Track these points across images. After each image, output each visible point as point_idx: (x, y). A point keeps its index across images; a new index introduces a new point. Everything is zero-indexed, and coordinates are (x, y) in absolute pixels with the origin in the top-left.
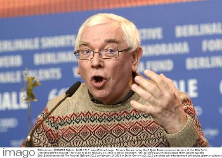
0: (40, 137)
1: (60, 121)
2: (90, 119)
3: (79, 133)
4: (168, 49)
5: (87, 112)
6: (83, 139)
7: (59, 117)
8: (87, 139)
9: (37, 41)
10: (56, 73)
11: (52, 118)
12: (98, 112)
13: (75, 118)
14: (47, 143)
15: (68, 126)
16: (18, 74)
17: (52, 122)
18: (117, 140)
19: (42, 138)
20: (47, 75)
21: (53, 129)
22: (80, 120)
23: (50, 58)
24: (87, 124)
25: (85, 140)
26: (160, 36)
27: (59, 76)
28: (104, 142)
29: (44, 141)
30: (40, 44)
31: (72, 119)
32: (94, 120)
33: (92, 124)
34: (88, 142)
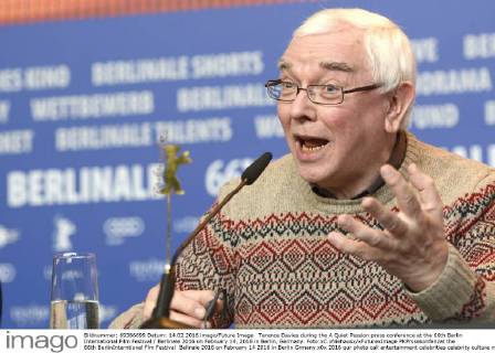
0: (198, 261)
1: (243, 230)
2: (307, 228)
3: (282, 254)
4: (448, 81)
5: (300, 213)
6: (289, 268)
7: (241, 222)
8: (297, 268)
9: (183, 62)
10: (221, 129)
11: (226, 224)
12: (323, 214)
13: (275, 224)
14: (211, 273)
15: (260, 239)
16: (146, 129)
17: (226, 230)
18: (360, 272)
19: (203, 264)
20: (202, 131)
21: (227, 244)
22: (285, 229)
23: (208, 98)
24: (298, 237)
25: (294, 271)
26: (432, 56)
27: (227, 134)
28: (333, 274)
29: (207, 269)
30: (190, 69)
31: (269, 226)
32: (313, 231)
33: (311, 238)
34: (299, 275)
